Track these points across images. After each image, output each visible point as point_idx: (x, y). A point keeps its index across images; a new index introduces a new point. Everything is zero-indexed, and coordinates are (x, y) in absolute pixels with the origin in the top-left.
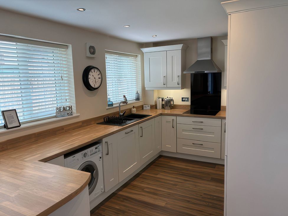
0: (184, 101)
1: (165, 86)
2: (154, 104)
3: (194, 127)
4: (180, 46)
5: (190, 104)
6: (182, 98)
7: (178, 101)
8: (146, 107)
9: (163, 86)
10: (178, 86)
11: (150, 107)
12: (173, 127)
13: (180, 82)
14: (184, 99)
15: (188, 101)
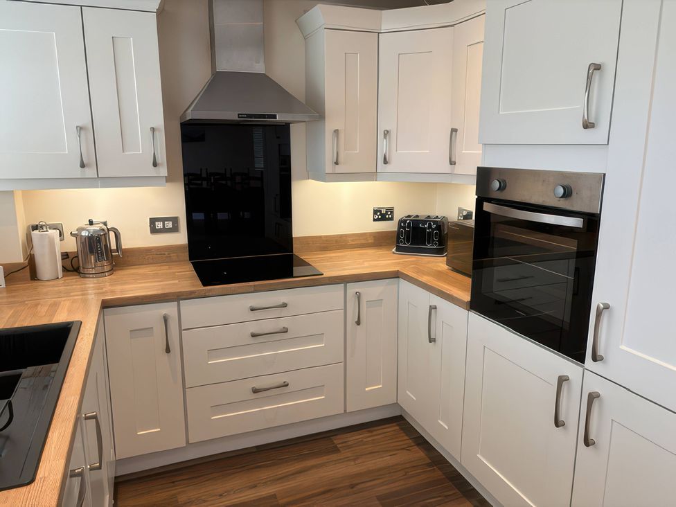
0: (164, 230)
1: (90, 173)
2: (19, 258)
6: (153, 222)
7: (135, 236)
9: (77, 172)
10: (152, 172)
13: (162, 157)
14: (159, 225)
15: (175, 229)
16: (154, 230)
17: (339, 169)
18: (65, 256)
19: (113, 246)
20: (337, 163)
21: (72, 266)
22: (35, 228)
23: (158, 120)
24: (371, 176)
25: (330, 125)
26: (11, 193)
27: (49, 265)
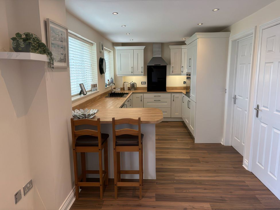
0: (143, 84)
1: (133, 74)
2: (122, 87)
3: (155, 99)
4: (143, 47)
5: (147, 86)
6: (142, 82)
7: (139, 85)
8: (117, 89)
9: (131, 74)
10: (141, 74)
11: (120, 89)
12: (141, 101)
13: (143, 72)
14: (143, 83)
15: (145, 84)
16: (142, 84)
17: (173, 73)
18: (128, 87)
19: (135, 87)
20: (173, 72)
21: (129, 89)
22: (125, 82)
23: (143, 66)
24: (180, 74)
25: (172, 66)
26: (122, 77)
27: (126, 89)
